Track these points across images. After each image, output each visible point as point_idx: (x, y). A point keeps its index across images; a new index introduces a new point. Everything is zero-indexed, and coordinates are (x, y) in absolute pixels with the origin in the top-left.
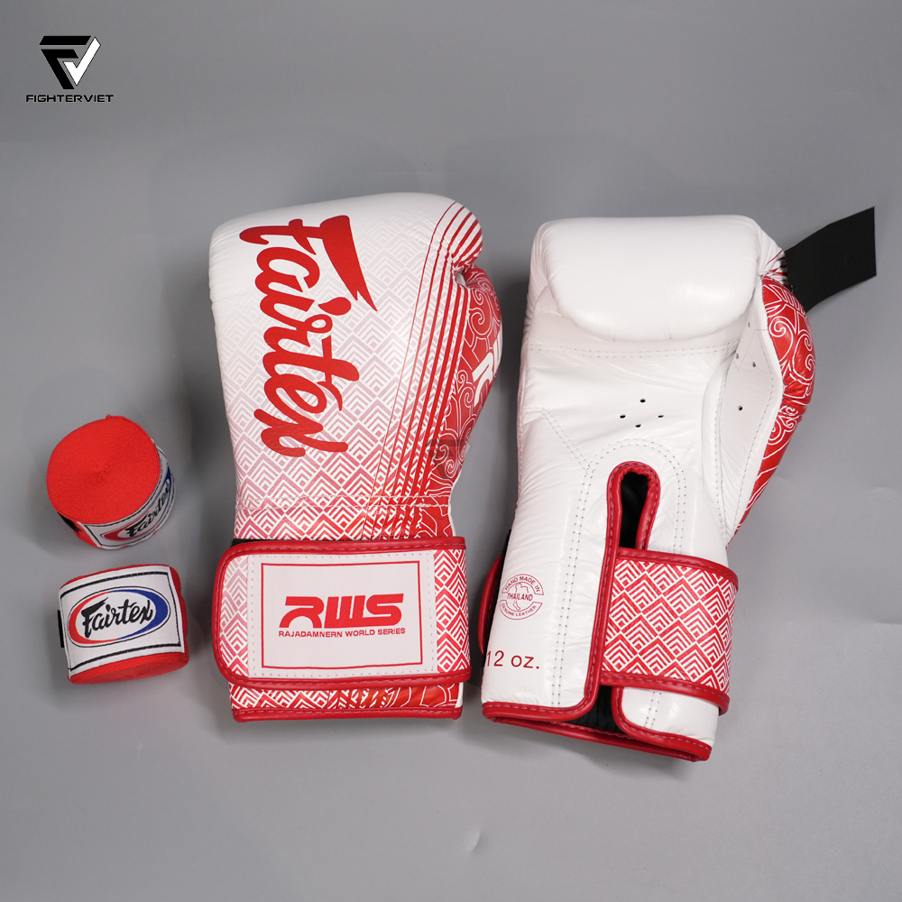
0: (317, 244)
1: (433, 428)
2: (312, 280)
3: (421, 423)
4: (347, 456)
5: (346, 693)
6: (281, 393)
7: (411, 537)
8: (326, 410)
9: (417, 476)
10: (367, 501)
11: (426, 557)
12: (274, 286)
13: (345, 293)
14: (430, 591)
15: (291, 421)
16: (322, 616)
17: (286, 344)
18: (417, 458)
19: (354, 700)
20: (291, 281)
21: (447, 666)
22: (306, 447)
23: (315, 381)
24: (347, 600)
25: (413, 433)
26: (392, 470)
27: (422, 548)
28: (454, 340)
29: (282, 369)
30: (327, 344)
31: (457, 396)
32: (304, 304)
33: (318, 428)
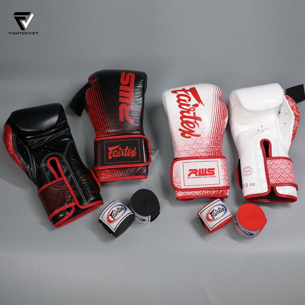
0: (189, 93)
1: (218, 132)
2: (190, 100)
3: (216, 130)
4: (201, 137)
5: (203, 191)
6: (185, 125)
7: (215, 156)
8: (195, 128)
9: (216, 142)
10: (206, 147)
11: (219, 160)
12: (181, 102)
13: (197, 103)
14: (220, 168)
15: (187, 131)
16: (198, 173)
17: (185, 114)
18: (215, 138)
19: (205, 193)
20: (185, 101)
21: (225, 185)
22: (191, 136)
23: (192, 122)
24: (203, 169)
25: (214, 132)
26: (211, 141)
27: (218, 158)
28: (221, 112)
29: (184, 119)
30: (194, 113)
31: (222, 125)
32: (189, 105)
33: (194, 132)
